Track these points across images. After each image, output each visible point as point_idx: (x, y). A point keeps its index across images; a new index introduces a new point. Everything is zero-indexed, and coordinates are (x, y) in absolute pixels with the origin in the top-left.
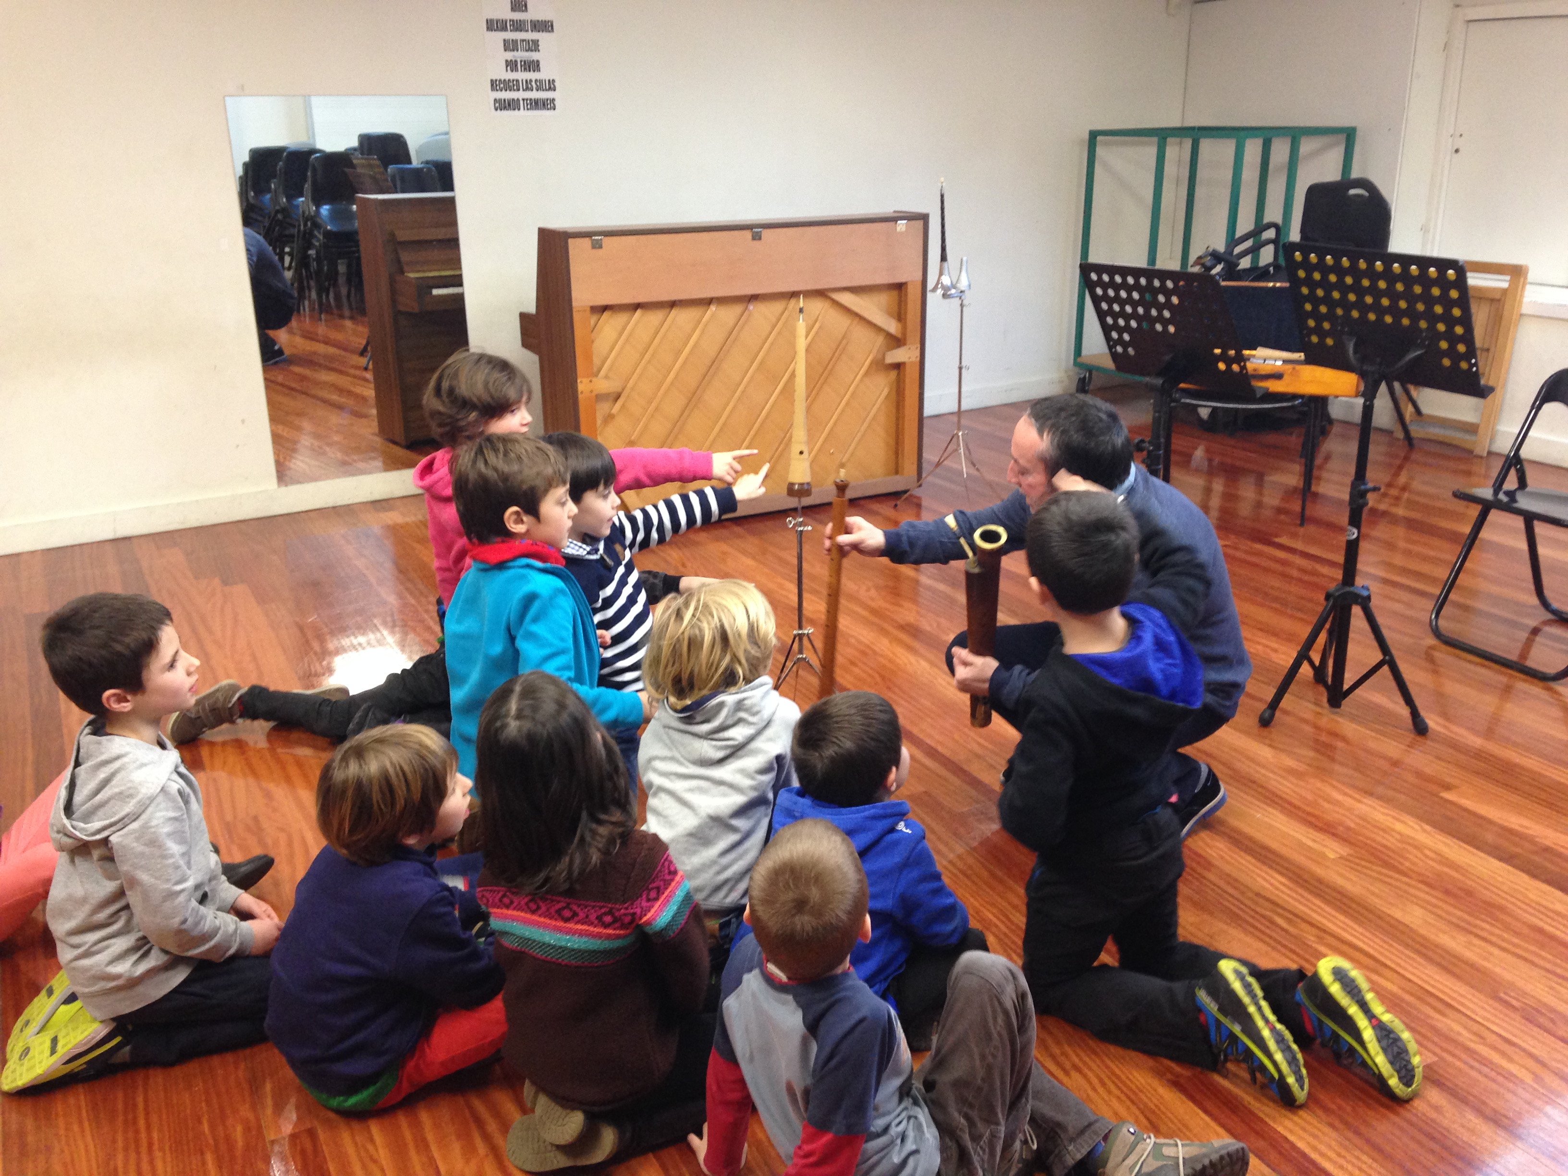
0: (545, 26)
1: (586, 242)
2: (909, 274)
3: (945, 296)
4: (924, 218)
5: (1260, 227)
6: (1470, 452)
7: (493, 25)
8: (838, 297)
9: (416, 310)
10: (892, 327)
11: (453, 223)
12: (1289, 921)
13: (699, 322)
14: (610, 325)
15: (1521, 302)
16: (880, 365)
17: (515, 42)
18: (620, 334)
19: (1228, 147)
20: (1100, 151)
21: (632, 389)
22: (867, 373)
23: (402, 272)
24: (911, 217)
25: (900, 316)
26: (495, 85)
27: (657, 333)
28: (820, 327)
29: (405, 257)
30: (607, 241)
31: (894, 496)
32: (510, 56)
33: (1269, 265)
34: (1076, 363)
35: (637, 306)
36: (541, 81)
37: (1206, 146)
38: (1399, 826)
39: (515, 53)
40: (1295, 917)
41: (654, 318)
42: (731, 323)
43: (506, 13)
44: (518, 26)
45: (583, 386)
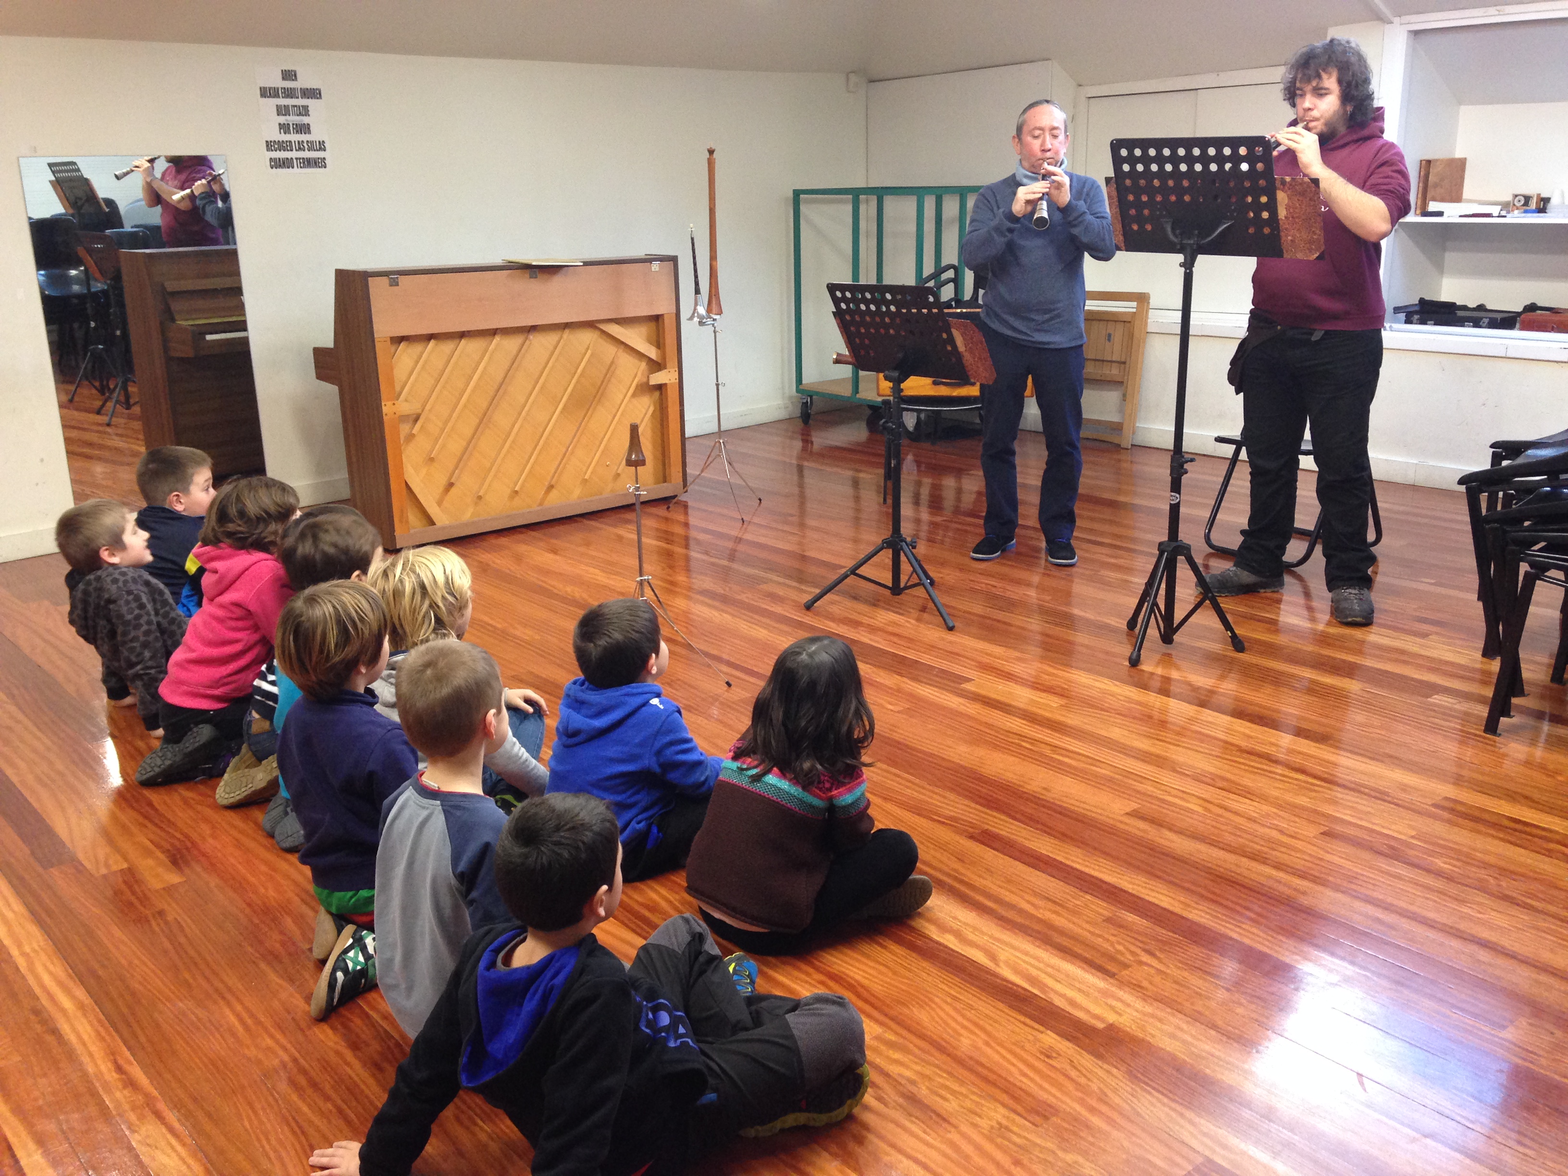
0: (314, 93)
1: (385, 280)
2: (664, 307)
3: (701, 323)
4: (674, 259)
5: (940, 270)
6: (1119, 446)
7: (266, 93)
8: (603, 327)
9: (191, 354)
10: (652, 353)
11: (236, 273)
12: (1031, 744)
13: (486, 351)
14: (405, 356)
15: (1146, 324)
16: (646, 388)
17: (286, 107)
18: (417, 362)
19: (909, 205)
20: (803, 208)
21: (430, 411)
22: (634, 395)
23: (173, 320)
24: (662, 259)
25: (659, 343)
26: (270, 146)
27: (449, 361)
28: (592, 355)
29: (176, 306)
30: (402, 279)
31: (666, 501)
32: (282, 119)
33: (951, 300)
34: (798, 391)
35: (430, 337)
36: (312, 142)
37: (891, 204)
38: (1097, 684)
39: (288, 117)
40: (1034, 741)
41: (447, 347)
42: (514, 352)
43: (279, 83)
44: (289, 93)
45: (387, 408)
